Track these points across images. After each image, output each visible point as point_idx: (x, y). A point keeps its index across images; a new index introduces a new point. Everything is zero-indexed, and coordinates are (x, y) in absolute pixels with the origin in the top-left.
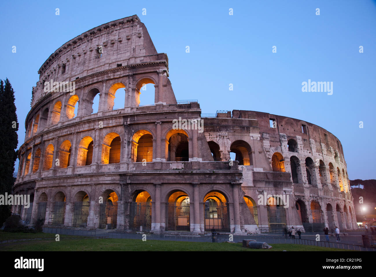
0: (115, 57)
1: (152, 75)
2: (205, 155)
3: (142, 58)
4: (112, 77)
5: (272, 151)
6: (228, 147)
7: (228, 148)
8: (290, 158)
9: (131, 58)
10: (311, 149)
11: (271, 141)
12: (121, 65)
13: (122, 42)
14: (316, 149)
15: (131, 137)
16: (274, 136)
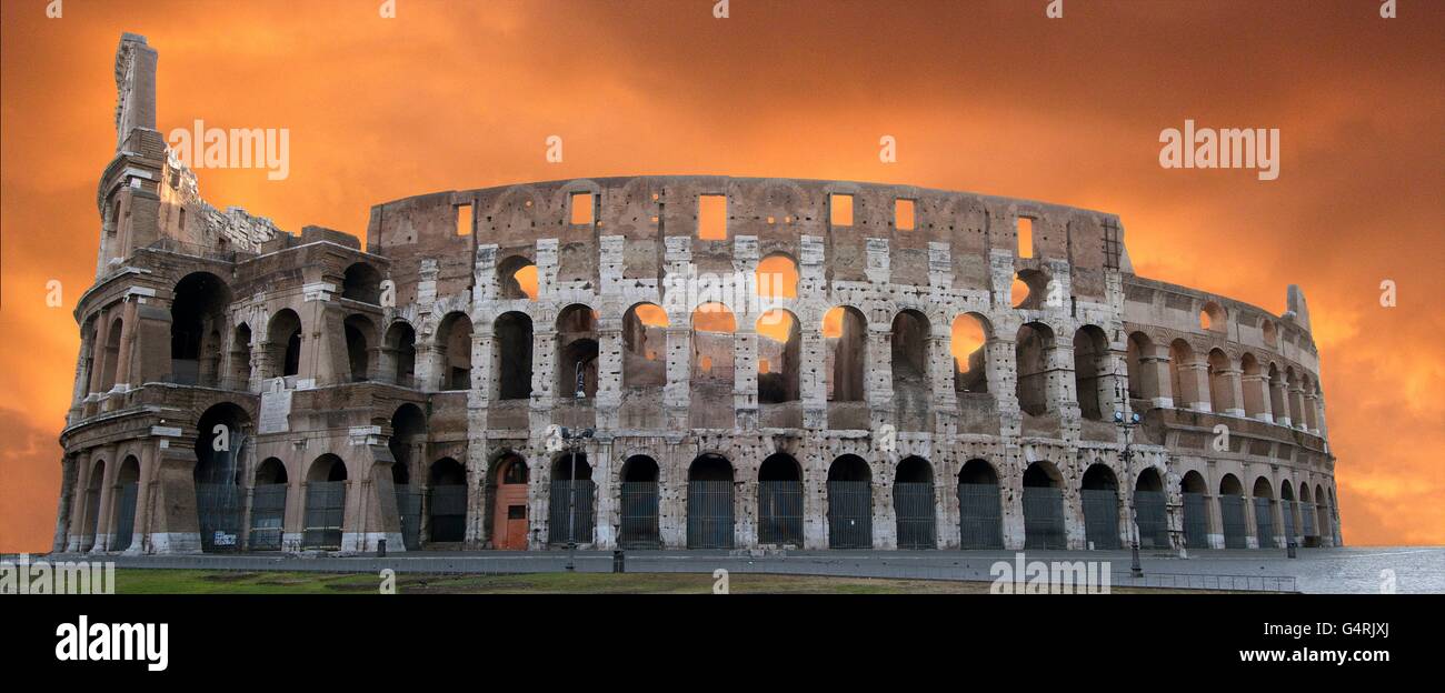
6: (263, 333)
7: (261, 337)
8: (495, 320)
10: (597, 276)
11: (441, 279)
14: (626, 267)
16: (457, 260)
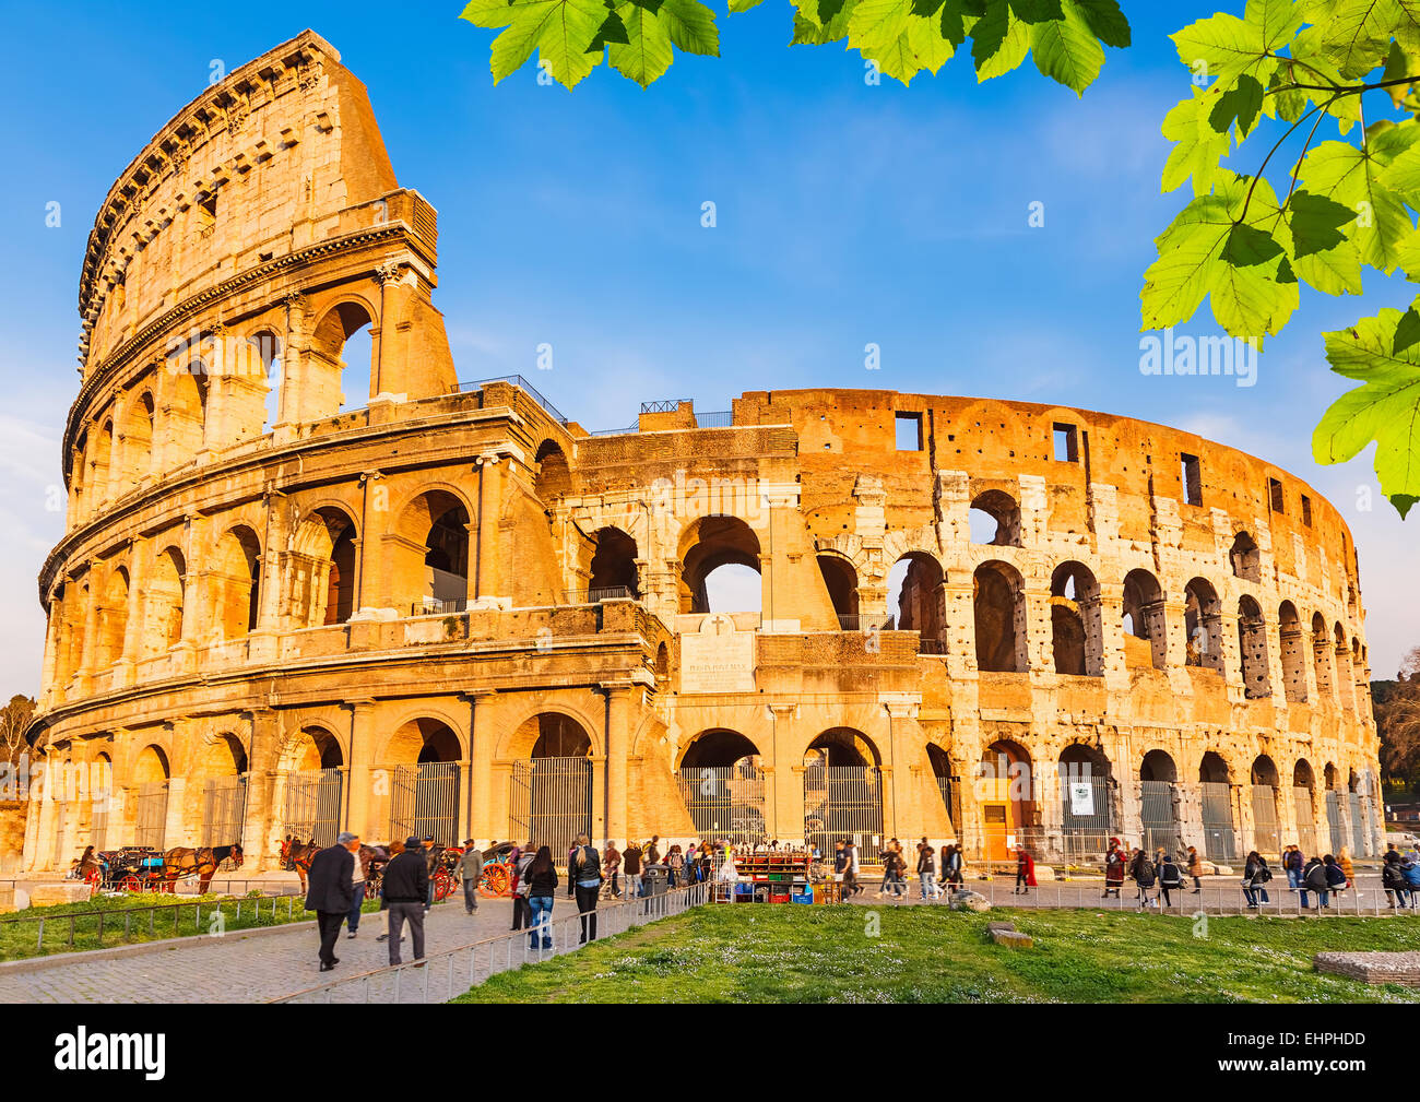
0: (253, 227)
1: (363, 287)
2: (523, 584)
3: (335, 221)
4: (239, 312)
5: (890, 547)
6: (667, 544)
7: (666, 550)
8: (974, 568)
9: (295, 225)
10: (1091, 528)
11: (890, 506)
12: (269, 256)
13: (274, 160)
14: (1121, 524)
15: (292, 536)
16: (910, 485)
